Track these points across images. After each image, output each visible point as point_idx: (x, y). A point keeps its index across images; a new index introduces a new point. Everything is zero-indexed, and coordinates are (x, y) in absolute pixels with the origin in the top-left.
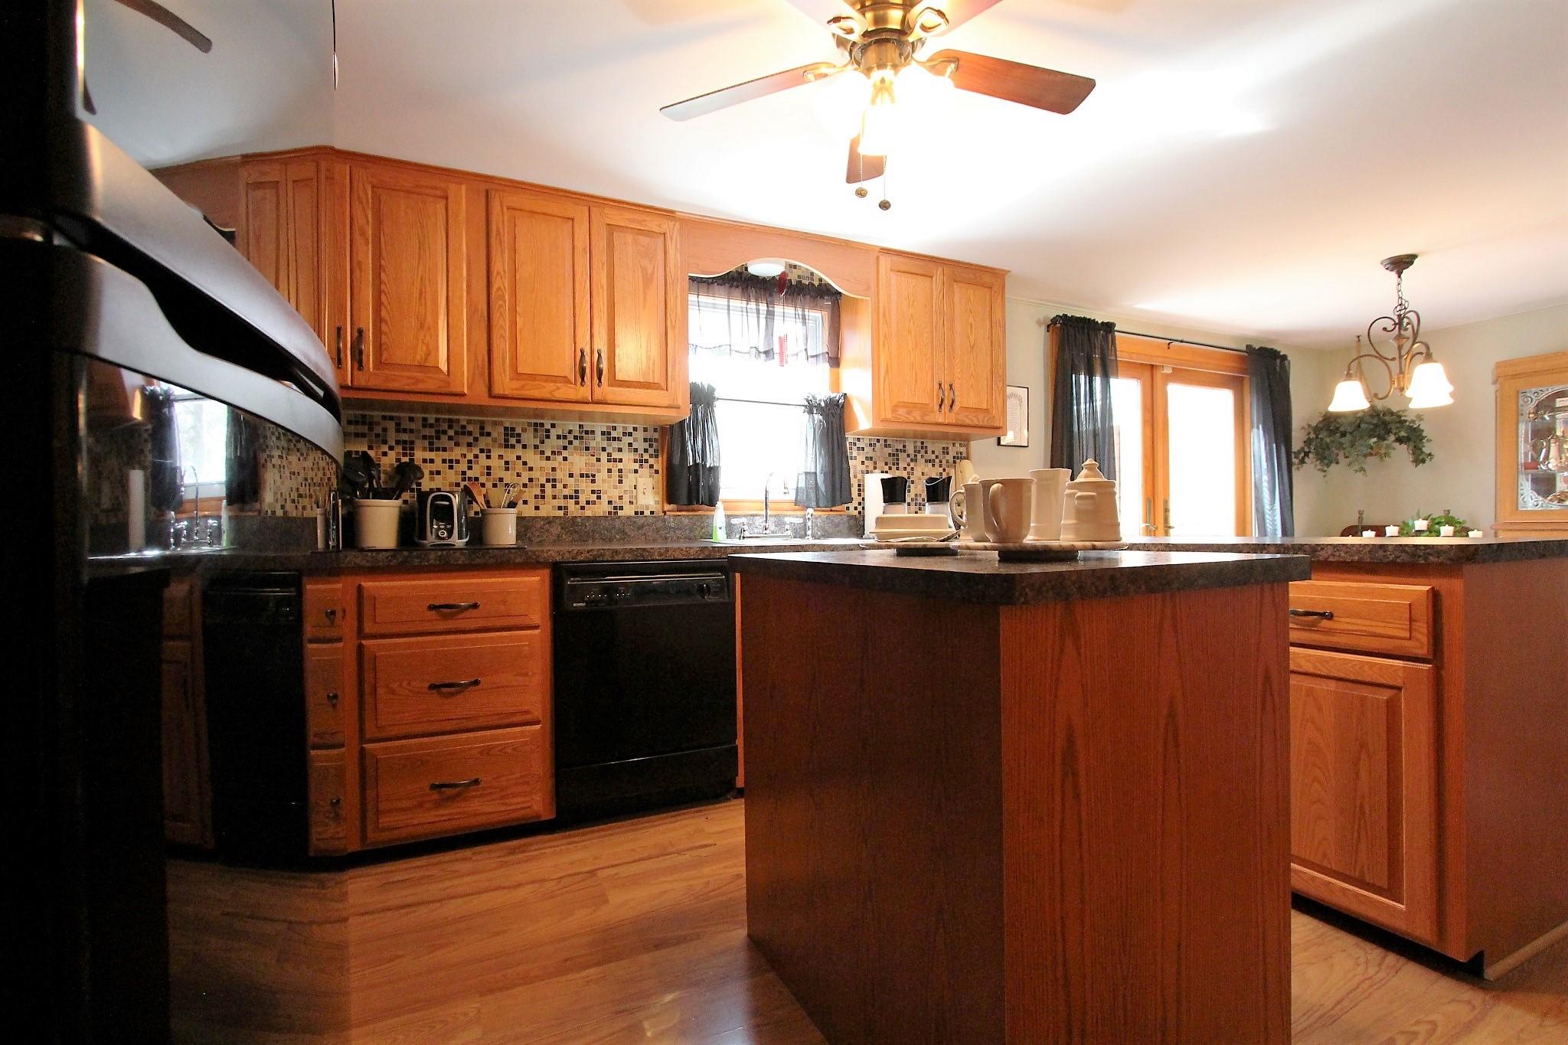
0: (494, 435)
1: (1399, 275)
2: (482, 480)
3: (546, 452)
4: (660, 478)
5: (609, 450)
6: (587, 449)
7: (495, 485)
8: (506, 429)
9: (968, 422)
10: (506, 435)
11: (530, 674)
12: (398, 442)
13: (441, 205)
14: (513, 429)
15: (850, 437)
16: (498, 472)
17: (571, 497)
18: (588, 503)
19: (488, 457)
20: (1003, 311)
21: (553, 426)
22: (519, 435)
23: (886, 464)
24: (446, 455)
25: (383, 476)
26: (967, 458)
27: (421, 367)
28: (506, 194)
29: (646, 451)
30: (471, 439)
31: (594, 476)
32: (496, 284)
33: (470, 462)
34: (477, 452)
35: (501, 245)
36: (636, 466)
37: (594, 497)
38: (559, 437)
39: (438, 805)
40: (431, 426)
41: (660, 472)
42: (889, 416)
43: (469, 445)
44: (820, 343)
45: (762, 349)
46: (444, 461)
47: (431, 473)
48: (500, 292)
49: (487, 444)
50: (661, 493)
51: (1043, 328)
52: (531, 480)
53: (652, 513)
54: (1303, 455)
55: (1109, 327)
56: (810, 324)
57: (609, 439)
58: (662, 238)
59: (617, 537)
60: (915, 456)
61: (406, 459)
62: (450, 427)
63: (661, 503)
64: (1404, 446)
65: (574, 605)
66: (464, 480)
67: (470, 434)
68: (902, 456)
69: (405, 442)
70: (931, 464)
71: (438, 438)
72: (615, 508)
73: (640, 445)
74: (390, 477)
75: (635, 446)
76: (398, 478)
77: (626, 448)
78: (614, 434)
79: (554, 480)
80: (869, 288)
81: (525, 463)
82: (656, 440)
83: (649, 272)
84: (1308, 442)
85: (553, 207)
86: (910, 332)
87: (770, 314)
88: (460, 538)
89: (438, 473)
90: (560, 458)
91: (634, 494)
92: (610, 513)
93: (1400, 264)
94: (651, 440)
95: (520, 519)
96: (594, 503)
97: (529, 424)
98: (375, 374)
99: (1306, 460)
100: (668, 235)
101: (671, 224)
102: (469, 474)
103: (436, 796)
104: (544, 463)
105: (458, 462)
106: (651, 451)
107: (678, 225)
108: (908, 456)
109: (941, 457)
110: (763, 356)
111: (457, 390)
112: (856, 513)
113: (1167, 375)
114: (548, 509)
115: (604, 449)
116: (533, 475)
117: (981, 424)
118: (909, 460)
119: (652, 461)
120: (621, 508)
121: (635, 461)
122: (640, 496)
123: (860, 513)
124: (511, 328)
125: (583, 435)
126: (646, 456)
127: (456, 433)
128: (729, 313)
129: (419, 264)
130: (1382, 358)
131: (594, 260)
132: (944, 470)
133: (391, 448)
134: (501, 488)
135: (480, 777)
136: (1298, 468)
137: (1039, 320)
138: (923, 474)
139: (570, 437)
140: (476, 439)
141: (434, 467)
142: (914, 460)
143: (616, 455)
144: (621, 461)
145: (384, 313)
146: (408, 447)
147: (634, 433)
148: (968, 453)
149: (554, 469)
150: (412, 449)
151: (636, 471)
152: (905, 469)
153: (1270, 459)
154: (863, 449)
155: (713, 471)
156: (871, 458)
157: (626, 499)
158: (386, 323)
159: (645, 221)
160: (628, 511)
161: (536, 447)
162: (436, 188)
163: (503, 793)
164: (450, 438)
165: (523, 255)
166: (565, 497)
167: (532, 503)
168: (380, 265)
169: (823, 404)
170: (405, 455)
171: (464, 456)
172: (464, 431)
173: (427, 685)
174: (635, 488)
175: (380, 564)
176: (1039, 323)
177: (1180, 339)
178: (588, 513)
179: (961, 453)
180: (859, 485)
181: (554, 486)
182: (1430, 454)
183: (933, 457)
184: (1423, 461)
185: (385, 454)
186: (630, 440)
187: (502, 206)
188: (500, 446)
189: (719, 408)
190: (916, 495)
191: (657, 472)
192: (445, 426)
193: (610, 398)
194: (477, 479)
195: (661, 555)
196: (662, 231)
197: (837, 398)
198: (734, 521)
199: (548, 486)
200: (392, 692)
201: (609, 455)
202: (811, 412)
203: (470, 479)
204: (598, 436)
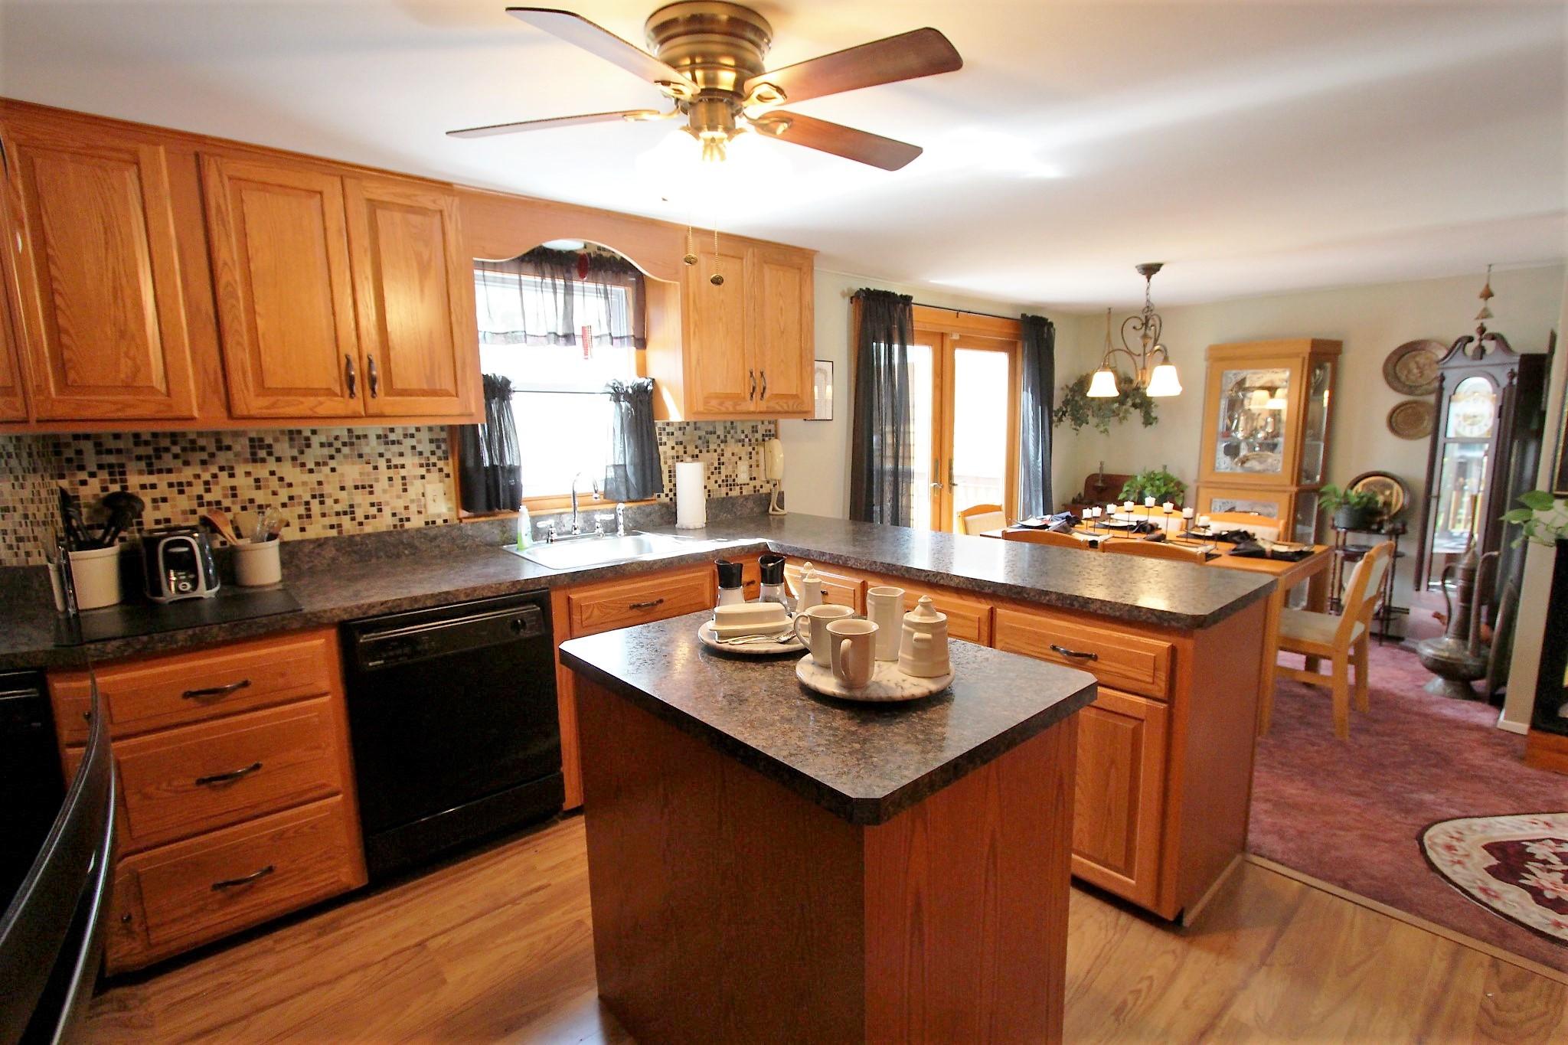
0: (237, 448)
1: (1149, 278)
2: (226, 503)
3: (307, 464)
4: (451, 482)
5: (388, 455)
6: (360, 456)
7: (244, 508)
8: (252, 440)
9: (779, 408)
10: (252, 447)
11: (324, 745)
12: (101, 467)
13: (131, 175)
14: (261, 440)
15: (659, 423)
16: (247, 490)
17: (345, 513)
18: (367, 517)
19: (232, 476)
20: (812, 295)
21: (314, 432)
22: (270, 446)
23: (696, 447)
24: (173, 478)
25: (84, 511)
26: (776, 436)
27: (128, 387)
28: (225, 160)
29: (433, 453)
30: (204, 456)
31: (371, 486)
32: (223, 279)
33: (207, 483)
34: (214, 469)
35: (224, 226)
36: (423, 471)
37: (374, 511)
38: (322, 445)
39: (223, 904)
40: (147, 443)
41: (452, 475)
42: (701, 409)
43: (203, 463)
44: (625, 325)
45: (560, 333)
46: (171, 485)
47: (154, 501)
48: (229, 288)
49: (227, 460)
50: (454, 498)
51: (847, 300)
52: (291, 498)
53: (445, 521)
54: (1061, 414)
55: (907, 300)
56: (613, 299)
57: (387, 443)
58: (438, 216)
59: (406, 552)
60: (726, 436)
61: (115, 488)
62: (174, 443)
63: (455, 509)
64: (1138, 410)
65: (371, 664)
66: (201, 505)
67: (203, 449)
68: (712, 438)
69: (111, 466)
70: (740, 444)
71: (159, 457)
72: (401, 520)
73: (426, 447)
74: (96, 511)
75: (419, 449)
76: (108, 512)
77: (408, 452)
78: (392, 437)
79: (322, 496)
80: (677, 273)
81: (281, 479)
82: (444, 440)
83: (426, 257)
84: (1066, 403)
85: (291, 178)
86: (720, 319)
87: (569, 290)
88: (209, 587)
89: (164, 500)
90: (326, 470)
91: (423, 503)
92: (395, 526)
93: (1150, 270)
94: (438, 440)
95: (283, 545)
96: (374, 517)
97: (282, 432)
98: (59, 402)
99: (1064, 419)
100: (446, 214)
101: (449, 199)
102: (208, 497)
103: (220, 895)
104: (307, 477)
105: (190, 484)
106: (439, 453)
107: (457, 200)
108: (718, 437)
109: (750, 436)
110: (562, 341)
111: (186, 414)
112: (667, 500)
113: (955, 341)
114: (317, 530)
115: (381, 455)
116: (294, 491)
117: (791, 409)
118: (719, 442)
119: (440, 464)
120: (408, 520)
121: (421, 466)
122: (430, 502)
123: (671, 499)
124: (249, 330)
125: (354, 440)
126: (433, 459)
127: (184, 449)
128: (521, 289)
129: (107, 253)
130: (1130, 353)
131: (354, 245)
132: (754, 449)
133: (93, 475)
134: (252, 511)
135: (273, 863)
136: (1057, 426)
137: (843, 291)
138: (733, 454)
139: (338, 444)
140: (212, 455)
141: (157, 494)
142: (725, 441)
143: (396, 461)
144: (403, 466)
145: (61, 321)
146: (118, 472)
147: (417, 434)
148: (776, 431)
149: (320, 483)
150: (123, 473)
151: (423, 477)
152: (715, 451)
153: (1036, 419)
154: (673, 434)
155: (513, 471)
156: (681, 443)
157: (414, 508)
158: (67, 332)
159: (415, 195)
160: (416, 522)
161: (294, 459)
162: (120, 150)
163: (304, 874)
164: (176, 456)
165: (256, 239)
166: (338, 514)
167: (296, 524)
168: (47, 255)
169: (630, 391)
170: (113, 481)
171: (198, 476)
172: (193, 446)
173: (193, 781)
174: (423, 496)
175: (111, 656)
176: (843, 295)
177: (967, 310)
178: (368, 529)
179: (770, 431)
180: (670, 472)
181: (322, 503)
182: (1156, 418)
183: (743, 437)
184: (1151, 424)
185: (84, 483)
186: (413, 442)
187: (220, 175)
188: (246, 461)
189: (516, 401)
190: (727, 476)
191: (448, 476)
192: (165, 442)
193: (387, 411)
194: (218, 503)
195: (467, 595)
196: (438, 208)
197: (645, 384)
198: (541, 525)
199: (315, 505)
200: (147, 797)
201: (388, 461)
202: (617, 400)
203: (209, 503)
204: (373, 439)
